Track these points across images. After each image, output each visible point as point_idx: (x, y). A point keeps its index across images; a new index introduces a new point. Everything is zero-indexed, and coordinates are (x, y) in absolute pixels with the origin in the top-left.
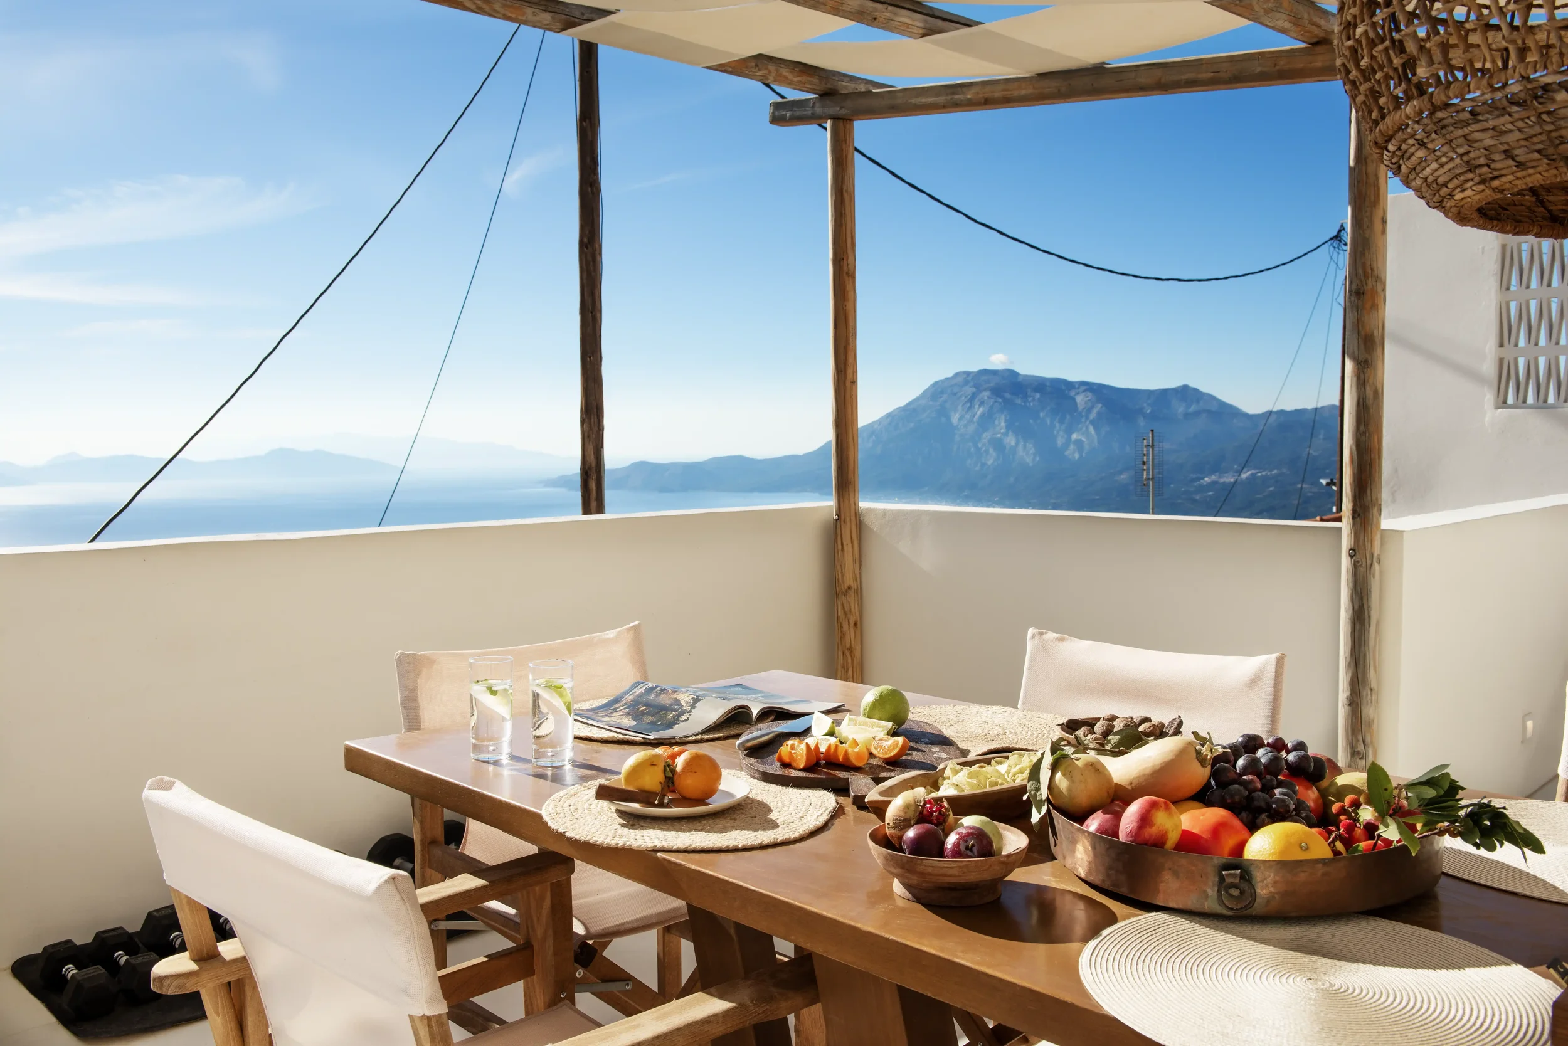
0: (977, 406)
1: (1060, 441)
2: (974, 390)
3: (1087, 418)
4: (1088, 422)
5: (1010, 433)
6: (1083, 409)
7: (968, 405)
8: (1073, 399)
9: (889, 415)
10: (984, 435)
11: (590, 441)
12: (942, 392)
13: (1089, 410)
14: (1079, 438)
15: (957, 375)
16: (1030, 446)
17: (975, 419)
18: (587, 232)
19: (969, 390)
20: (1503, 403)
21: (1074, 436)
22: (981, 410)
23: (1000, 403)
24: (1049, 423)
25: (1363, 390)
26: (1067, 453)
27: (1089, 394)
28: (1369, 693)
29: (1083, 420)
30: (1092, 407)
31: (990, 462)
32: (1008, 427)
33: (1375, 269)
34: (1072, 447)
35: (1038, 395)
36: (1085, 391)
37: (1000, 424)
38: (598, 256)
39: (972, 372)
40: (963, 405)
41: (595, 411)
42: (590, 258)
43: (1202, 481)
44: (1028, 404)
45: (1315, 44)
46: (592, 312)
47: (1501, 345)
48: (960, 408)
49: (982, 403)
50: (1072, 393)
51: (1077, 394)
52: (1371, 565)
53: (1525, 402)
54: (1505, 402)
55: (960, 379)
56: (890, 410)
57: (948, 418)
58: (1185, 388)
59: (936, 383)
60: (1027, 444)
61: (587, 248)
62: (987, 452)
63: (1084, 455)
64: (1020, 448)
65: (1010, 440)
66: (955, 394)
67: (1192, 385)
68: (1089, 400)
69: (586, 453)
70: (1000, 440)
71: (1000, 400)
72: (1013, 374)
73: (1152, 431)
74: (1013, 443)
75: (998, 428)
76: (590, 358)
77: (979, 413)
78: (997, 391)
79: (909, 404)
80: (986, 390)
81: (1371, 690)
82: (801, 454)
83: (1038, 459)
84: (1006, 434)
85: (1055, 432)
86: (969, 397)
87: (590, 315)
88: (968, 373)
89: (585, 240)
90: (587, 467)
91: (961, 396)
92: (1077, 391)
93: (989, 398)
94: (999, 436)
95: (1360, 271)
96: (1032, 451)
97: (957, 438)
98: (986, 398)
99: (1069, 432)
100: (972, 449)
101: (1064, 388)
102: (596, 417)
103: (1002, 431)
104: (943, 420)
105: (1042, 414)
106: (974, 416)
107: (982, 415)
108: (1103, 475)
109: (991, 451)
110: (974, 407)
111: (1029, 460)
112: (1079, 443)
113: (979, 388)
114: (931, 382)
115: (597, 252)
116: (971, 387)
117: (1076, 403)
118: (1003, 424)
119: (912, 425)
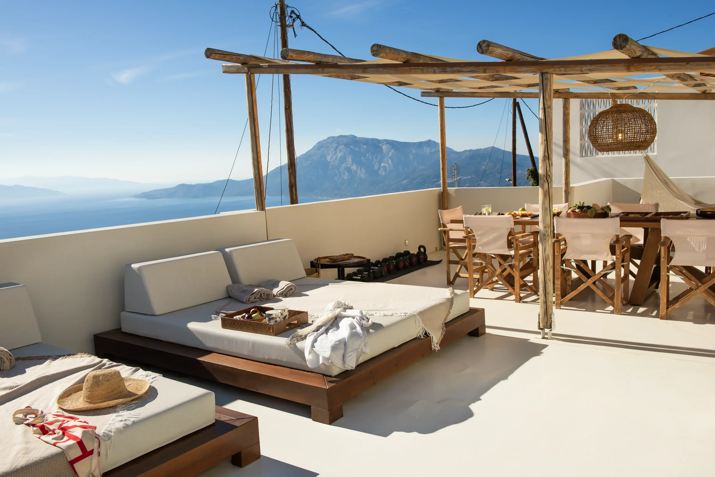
0: (338, 152)
1: (376, 167)
2: (336, 145)
3: (388, 155)
4: (388, 158)
5: (354, 164)
6: (386, 152)
7: (334, 152)
8: (382, 148)
10: (343, 165)
12: (322, 146)
13: (388, 153)
14: (385, 165)
15: (329, 138)
16: (363, 169)
17: (338, 158)
19: (335, 145)
20: (582, 156)
21: (382, 164)
22: (340, 154)
23: (349, 150)
24: (371, 159)
26: (379, 172)
27: (388, 145)
29: (386, 157)
30: (390, 151)
31: (345, 178)
32: (352, 162)
34: (382, 169)
35: (365, 147)
36: (386, 144)
37: (349, 160)
39: (336, 137)
40: (332, 152)
42: (289, 113)
43: (439, 182)
44: (361, 151)
45: (555, 92)
47: (581, 140)
48: (331, 153)
49: (340, 151)
50: (381, 145)
51: (383, 145)
52: (569, 194)
53: (587, 155)
54: (582, 155)
55: (330, 140)
57: (326, 158)
58: (430, 141)
59: (319, 142)
60: (362, 169)
61: (288, 110)
62: (344, 173)
63: (387, 173)
64: (359, 171)
65: (354, 167)
66: (328, 147)
67: (433, 140)
68: (388, 148)
70: (350, 167)
71: (349, 149)
72: (354, 137)
73: (456, 164)
74: (355, 169)
75: (348, 162)
77: (339, 155)
78: (347, 145)
79: (307, 152)
80: (341, 145)
83: (367, 175)
84: (352, 165)
85: (374, 163)
86: (335, 148)
88: (333, 137)
89: (287, 107)
91: (331, 148)
92: (383, 144)
93: (343, 148)
94: (349, 165)
95: (565, 137)
96: (364, 172)
97: (330, 167)
98: (342, 148)
99: (380, 163)
100: (337, 172)
101: (377, 143)
103: (350, 163)
104: (323, 159)
105: (367, 155)
106: (337, 157)
107: (341, 156)
108: (396, 181)
109: (346, 172)
110: (337, 153)
111: (363, 176)
112: (385, 167)
113: (339, 144)
116: (335, 144)
117: (383, 149)
118: (350, 160)
119: (309, 162)
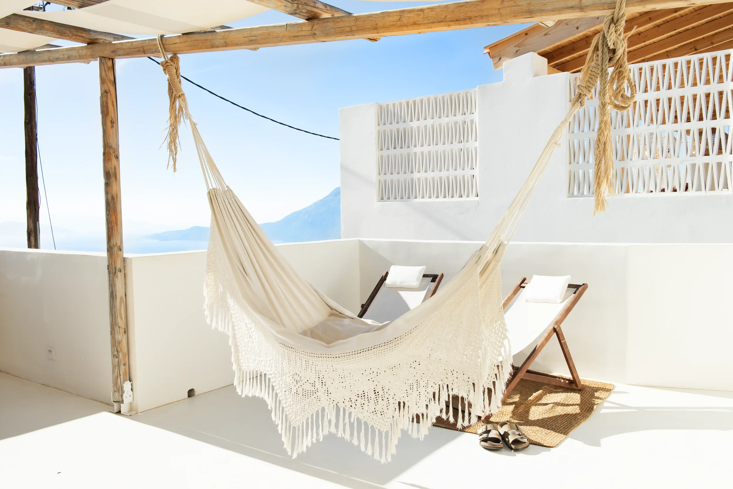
9: (315, 204)
11: (30, 218)
18: (28, 117)
20: (381, 199)
25: (107, 196)
28: (118, 328)
33: (109, 143)
38: (34, 129)
41: (33, 203)
42: (29, 130)
46: (31, 156)
47: (380, 174)
52: (115, 272)
56: (315, 201)
61: (28, 125)
69: (29, 224)
76: (30, 178)
81: (119, 327)
82: (273, 222)
87: (30, 157)
89: (27, 121)
90: (29, 231)
102: (34, 207)
114: (335, 188)
115: (34, 127)
119: (326, 208)
